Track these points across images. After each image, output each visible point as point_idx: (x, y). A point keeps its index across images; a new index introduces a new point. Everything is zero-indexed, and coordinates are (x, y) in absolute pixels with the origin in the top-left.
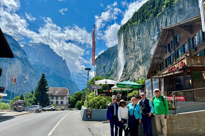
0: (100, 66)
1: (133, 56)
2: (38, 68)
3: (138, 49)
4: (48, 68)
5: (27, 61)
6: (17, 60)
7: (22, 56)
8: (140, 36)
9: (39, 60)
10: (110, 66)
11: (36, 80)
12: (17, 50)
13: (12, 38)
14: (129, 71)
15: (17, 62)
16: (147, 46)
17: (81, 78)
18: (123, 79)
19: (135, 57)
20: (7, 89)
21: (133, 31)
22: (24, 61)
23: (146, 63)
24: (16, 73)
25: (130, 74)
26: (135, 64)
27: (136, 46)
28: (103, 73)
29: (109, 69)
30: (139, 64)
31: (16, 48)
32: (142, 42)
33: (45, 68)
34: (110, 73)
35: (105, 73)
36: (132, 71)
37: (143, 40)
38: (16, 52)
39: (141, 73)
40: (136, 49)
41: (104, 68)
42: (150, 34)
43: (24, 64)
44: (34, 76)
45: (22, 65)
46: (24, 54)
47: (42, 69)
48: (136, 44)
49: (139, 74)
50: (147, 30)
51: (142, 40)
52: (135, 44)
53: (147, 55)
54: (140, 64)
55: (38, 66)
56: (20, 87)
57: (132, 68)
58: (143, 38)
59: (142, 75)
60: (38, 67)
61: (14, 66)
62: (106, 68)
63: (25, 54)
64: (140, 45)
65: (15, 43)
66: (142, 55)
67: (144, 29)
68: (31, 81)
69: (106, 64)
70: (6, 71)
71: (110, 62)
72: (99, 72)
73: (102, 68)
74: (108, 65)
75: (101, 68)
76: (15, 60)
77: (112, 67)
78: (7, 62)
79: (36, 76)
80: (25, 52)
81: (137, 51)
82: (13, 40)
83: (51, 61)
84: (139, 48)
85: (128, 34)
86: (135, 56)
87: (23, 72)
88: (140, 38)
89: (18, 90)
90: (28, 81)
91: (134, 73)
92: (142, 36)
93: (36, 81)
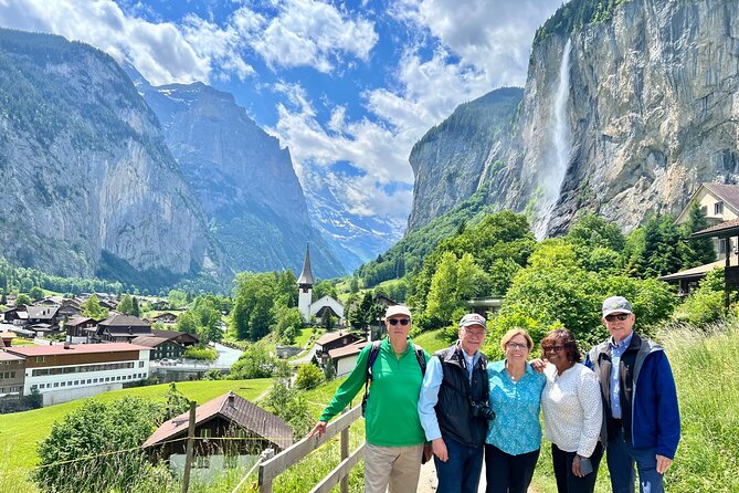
0: (435, 173)
1: (627, 128)
2: (197, 179)
3: (661, 98)
4: (229, 179)
5: (163, 150)
6: (133, 145)
7: (147, 129)
8: (682, 42)
9: (197, 146)
10: (474, 174)
11: (193, 217)
12: (132, 107)
13: (111, 65)
14: (595, 188)
15: (135, 150)
16: (713, 81)
17: (338, 219)
18: (568, 217)
19: (638, 129)
20: (103, 247)
21: (635, 23)
22: (156, 149)
23: (697, 154)
24: (132, 191)
25: (600, 197)
26: (633, 160)
27: (647, 87)
28: (446, 200)
29: (468, 183)
30: (651, 158)
31: (126, 102)
32: (690, 66)
33: (221, 178)
34: (475, 199)
35: (454, 197)
36: (613, 186)
37: (694, 57)
38: (126, 116)
39: (666, 193)
40: (649, 97)
41: (451, 178)
42: (729, 34)
43: (155, 160)
44: (186, 205)
45: (149, 164)
46: (153, 123)
47: (208, 181)
48: (647, 77)
49: (651, 199)
50: (717, 18)
51: (686, 59)
52: (641, 76)
53: (706, 121)
54: (657, 159)
55: (194, 167)
56: (146, 241)
57: (614, 176)
58: (696, 52)
59: (669, 200)
60: (197, 173)
61: (122, 165)
62: (458, 181)
63: (156, 123)
64: (677, 81)
65: (122, 81)
66: (680, 118)
67: (703, 14)
68: (180, 222)
69: (459, 165)
70: (100, 184)
71: (473, 157)
72: (429, 193)
73: (443, 181)
74: (467, 168)
75: (436, 181)
76: (126, 144)
77: (482, 178)
78: (101, 149)
79: (195, 206)
80: (155, 118)
81: (652, 106)
82: (115, 69)
83: (240, 152)
84: (669, 93)
85: (607, 39)
86: (633, 125)
87: (154, 188)
88: (676, 53)
89: (139, 252)
90: (169, 222)
91: (621, 195)
92: (690, 41)
93: (193, 223)
